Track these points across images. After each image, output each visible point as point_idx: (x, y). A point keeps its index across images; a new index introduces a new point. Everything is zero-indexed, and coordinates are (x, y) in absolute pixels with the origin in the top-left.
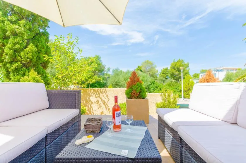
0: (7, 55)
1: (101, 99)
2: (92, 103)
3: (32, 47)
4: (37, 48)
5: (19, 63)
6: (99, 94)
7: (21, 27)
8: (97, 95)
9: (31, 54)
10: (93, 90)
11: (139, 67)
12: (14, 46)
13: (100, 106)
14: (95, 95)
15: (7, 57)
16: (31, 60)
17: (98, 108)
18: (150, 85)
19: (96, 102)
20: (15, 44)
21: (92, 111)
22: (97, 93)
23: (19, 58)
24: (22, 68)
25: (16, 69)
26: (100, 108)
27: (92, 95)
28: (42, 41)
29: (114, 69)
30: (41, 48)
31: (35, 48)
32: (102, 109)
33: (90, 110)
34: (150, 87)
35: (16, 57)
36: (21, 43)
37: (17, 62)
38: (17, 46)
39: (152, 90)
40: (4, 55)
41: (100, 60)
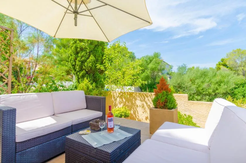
0: (77, 66)
1: (147, 103)
2: (137, 106)
3: (92, 58)
4: (95, 58)
5: (84, 71)
6: (145, 98)
7: (85, 43)
8: (142, 98)
9: (91, 63)
10: (139, 94)
11: (222, 60)
12: (81, 59)
13: (145, 110)
14: (141, 99)
15: (78, 67)
16: (91, 68)
17: (143, 112)
18: (235, 88)
19: (141, 106)
20: (82, 57)
21: (137, 113)
22: (143, 97)
23: (84, 67)
24: (86, 74)
25: (82, 76)
26: (145, 113)
27: (138, 98)
28: (99, 51)
29: (179, 66)
30: (98, 57)
31: (94, 58)
32: (146, 113)
33: (136, 112)
34: (236, 91)
35: (82, 67)
36: (85, 56)
37: (83, 70)
38: (83, 58)
39: (239, 96)
40: (76, 66)
41: (159, 57)
